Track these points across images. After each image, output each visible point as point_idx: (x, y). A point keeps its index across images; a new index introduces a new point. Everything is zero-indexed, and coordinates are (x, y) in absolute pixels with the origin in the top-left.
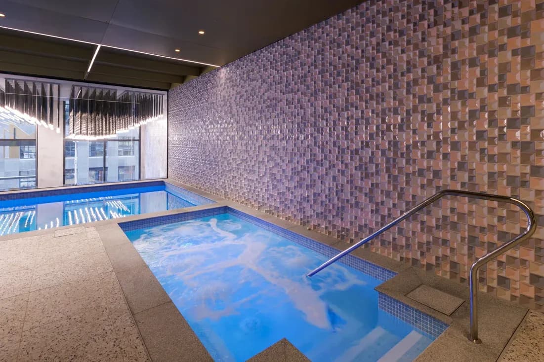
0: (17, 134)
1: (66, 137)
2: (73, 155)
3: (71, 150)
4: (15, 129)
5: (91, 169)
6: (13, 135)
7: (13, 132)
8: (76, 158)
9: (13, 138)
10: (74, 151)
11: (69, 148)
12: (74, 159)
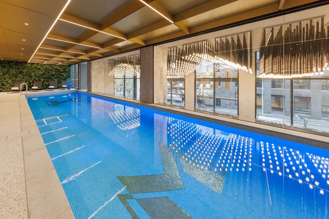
0: (229, 75)
1: (257, 77)
2: (261, 87)
3: (260, 84)
4: (227, 73)
5: (272, 95)
6: (227, 76)
7: (227, 74)
8: (263, 88)
9: (226, 77)
10: (262, 84)
11: (258, 83)
12: (261, 89)
